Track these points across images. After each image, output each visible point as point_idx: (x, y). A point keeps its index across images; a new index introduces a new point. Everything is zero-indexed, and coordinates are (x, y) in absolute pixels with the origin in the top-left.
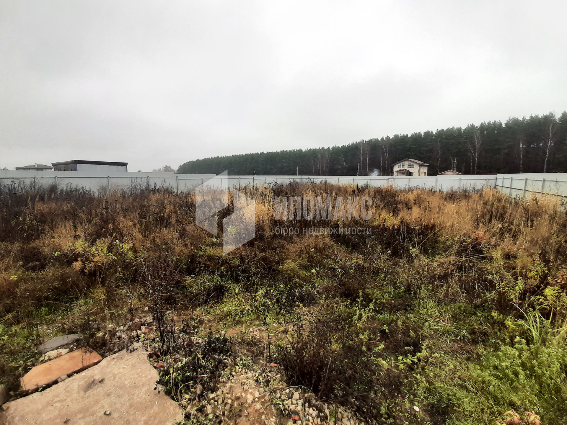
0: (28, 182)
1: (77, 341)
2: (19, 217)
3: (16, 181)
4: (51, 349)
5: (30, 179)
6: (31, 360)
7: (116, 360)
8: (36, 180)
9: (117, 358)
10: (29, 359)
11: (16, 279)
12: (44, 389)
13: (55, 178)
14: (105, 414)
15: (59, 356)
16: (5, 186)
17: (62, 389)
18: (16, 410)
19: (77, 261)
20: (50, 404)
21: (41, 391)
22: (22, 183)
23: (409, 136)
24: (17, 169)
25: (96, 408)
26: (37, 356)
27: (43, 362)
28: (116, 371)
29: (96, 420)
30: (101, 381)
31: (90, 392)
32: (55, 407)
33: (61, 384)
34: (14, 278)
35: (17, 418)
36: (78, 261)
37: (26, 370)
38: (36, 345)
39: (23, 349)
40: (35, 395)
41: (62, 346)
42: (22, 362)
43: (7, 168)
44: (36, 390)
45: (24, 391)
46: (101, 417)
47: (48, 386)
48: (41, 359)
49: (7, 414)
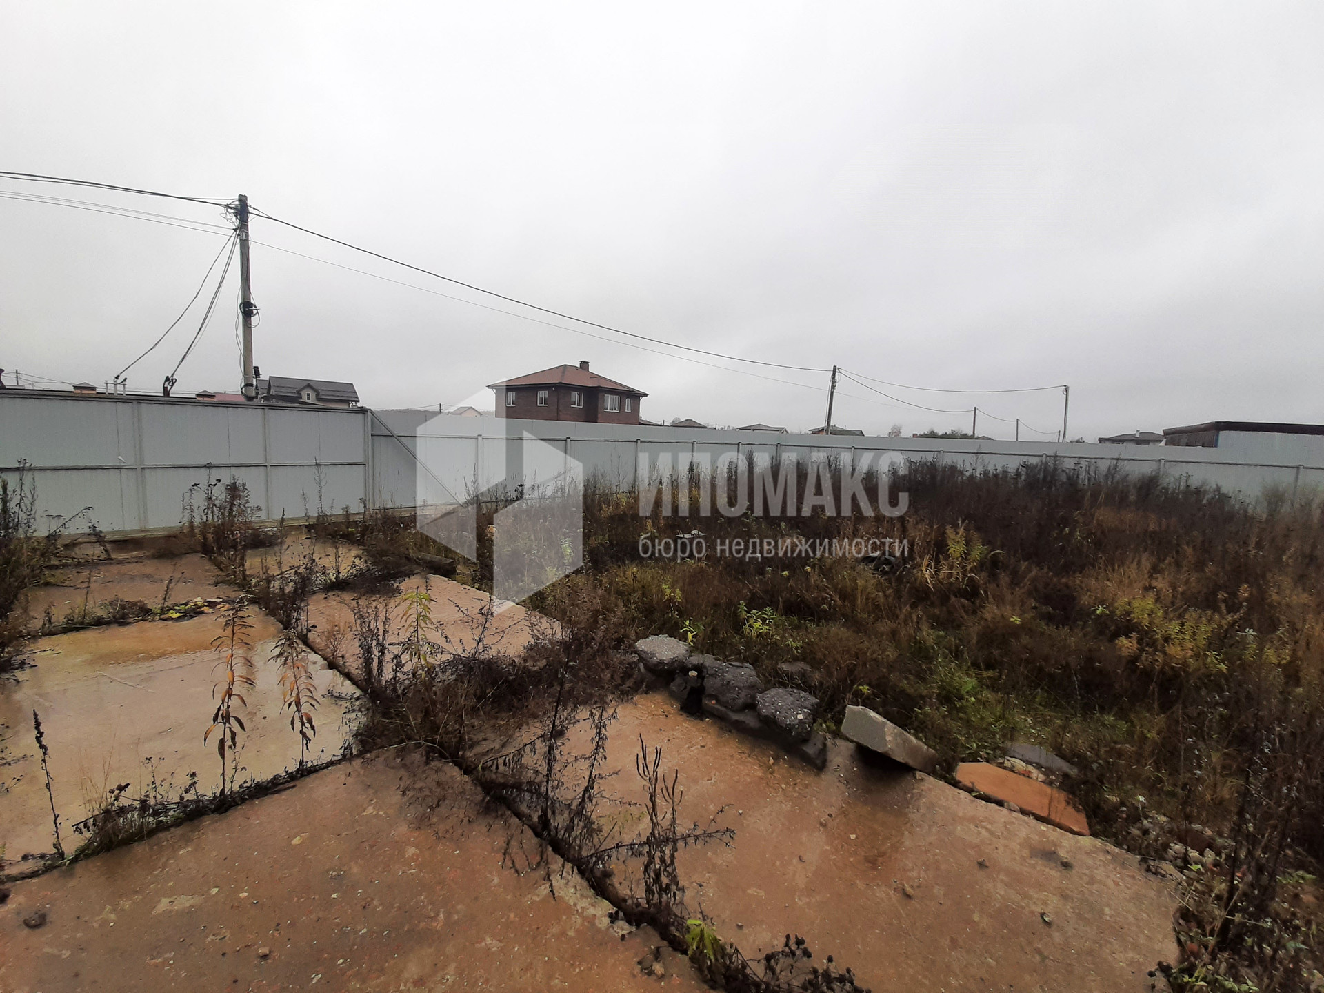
0: (1103, 466)
1: (1066, 776)
2: (1065, 527)
3: (1083, 463)
4: (1021, 757)
5: (1109, 461)
6: (989, 751)
7: (1109, 857)
8: (1120, 464)
9: (1114, 856)
10: (986, 747)
11: (1018, 623)
12: (980, 797)
13: (1159, 461)
14: (1042, 915)
15: (1027, 775)
16: (1063, 471)
17: (1003, 820)
18: (930, 790)
19: (1127, 637)
20: (976, 822)
21: (974, 797)
22: (1093, 467)
24: (1101, 440)
25: (1035, 894)
26: (998, 752)
27: (1001, 765)
28: (1099, 874)
29: (1023, 908)
30: (1066, 865)
31: (1040, 864)
32: (979, 833)
33: (1004, 811)
34: (1016, 620)
35: (924, 800)
36: (1130, 637)
37: (974, 758)
38: (1004, 736)
39: (986, 729)
40: (963, 794)
41: (1038, 766)
42: (975, 745)
43: (1084, 439)
44: (970, 790)
45: (954, 779)
46: (1032, 912)
47: (987, 799)
48: (1000, 760)
49: (916, 785)
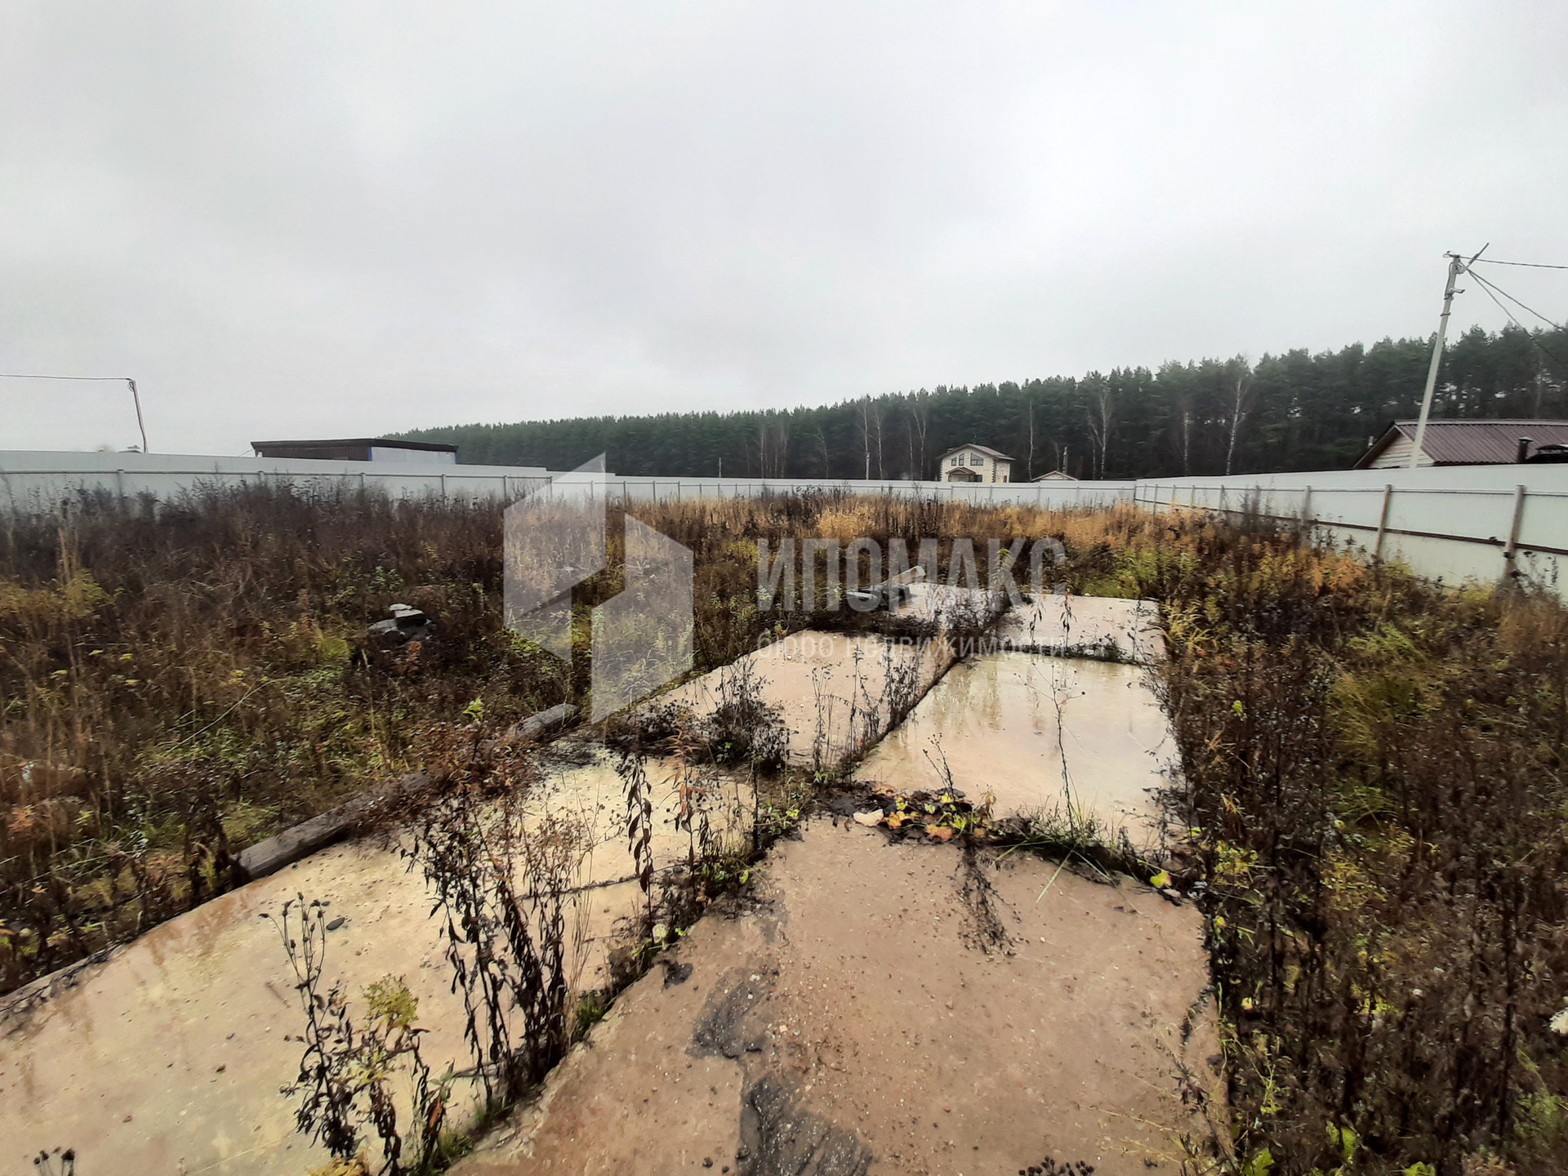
23: (970, 391)
